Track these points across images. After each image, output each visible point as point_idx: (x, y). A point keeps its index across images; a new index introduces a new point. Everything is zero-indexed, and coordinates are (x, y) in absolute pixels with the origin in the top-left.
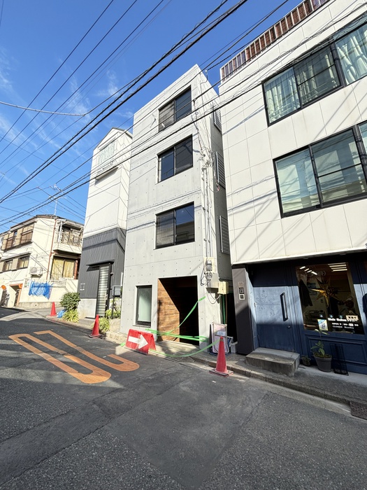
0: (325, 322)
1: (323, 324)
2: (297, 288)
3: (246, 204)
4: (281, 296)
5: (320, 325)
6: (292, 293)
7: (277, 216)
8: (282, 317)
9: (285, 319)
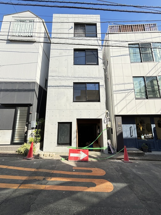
0: (143, 136)
1: (143, 137)
2: (135, 125)
3: (122, 90)
4: (130, 128)
5: (142, 138)
6: (134, 126)
7: (134, 99)
8: (130, 136)
9: (131, 136)
